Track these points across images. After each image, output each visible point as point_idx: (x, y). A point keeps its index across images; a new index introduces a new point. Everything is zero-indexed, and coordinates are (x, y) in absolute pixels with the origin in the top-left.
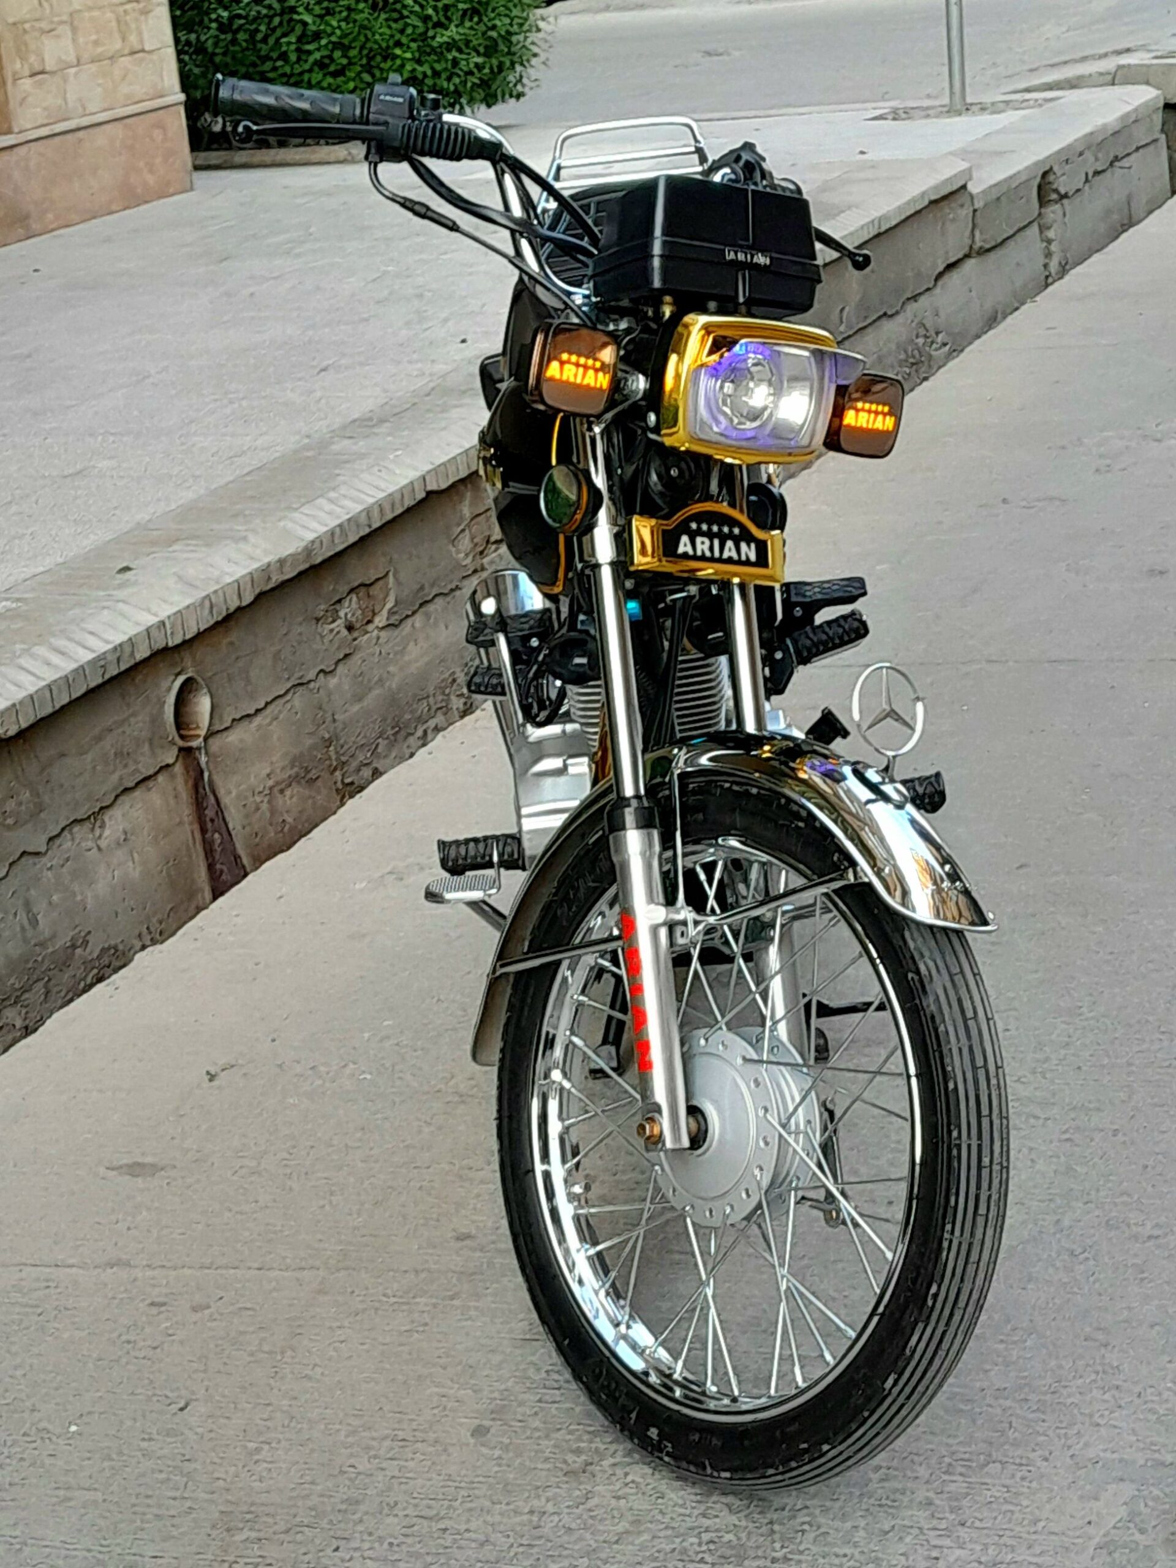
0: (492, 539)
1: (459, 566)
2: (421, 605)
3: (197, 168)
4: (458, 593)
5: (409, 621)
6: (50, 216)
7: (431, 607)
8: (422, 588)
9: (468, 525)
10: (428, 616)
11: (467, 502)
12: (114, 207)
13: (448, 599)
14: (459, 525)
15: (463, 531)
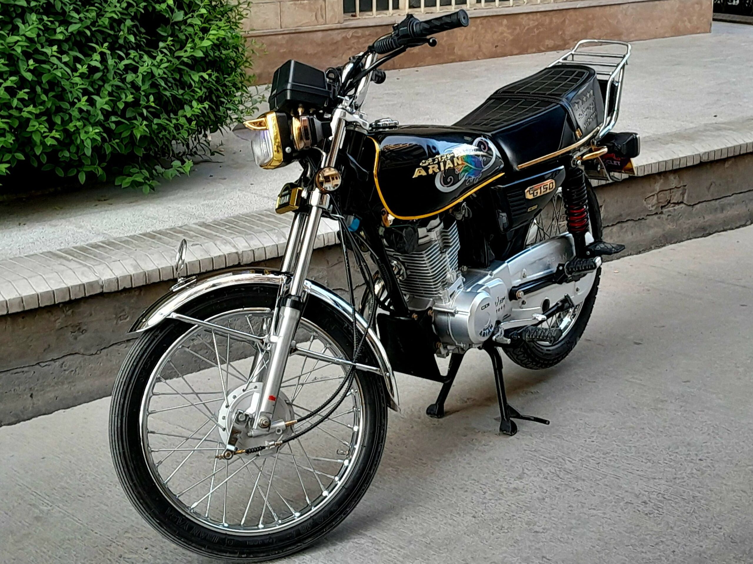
0: (672, 202)
1: (646, 209)
2: (619, 223)
3: (714, 20)
4: (643, 221)
5: (610, 228)
6: (633, 35)
7: (624, 225)
8: (621, 215)
9: (657, 194)
10: (622, 228)
11: (659, 184)
12: (666, 35)
13: (637, 222)
14: (651, 192)
15: (653, 195)
